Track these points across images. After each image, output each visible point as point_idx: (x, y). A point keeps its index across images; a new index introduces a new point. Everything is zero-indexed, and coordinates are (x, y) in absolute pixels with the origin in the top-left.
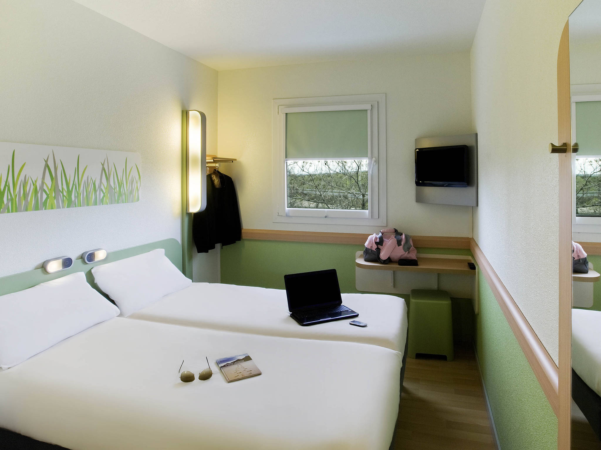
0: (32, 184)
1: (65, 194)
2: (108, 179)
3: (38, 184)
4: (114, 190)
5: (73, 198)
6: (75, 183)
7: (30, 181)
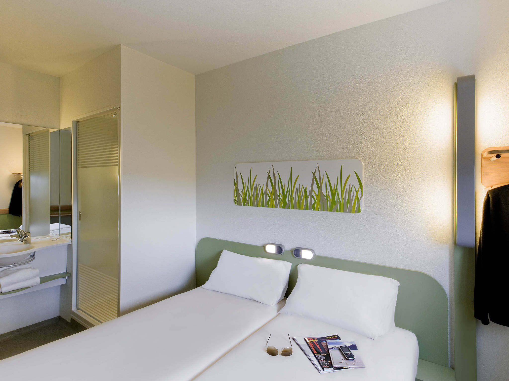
0: (260, 188)
1: (281, 197)
2: (319, 187)
3: (264, 189)
4: (327, 197)
5: (287, 202)
6: (288, 190)
7: (259, 187)
